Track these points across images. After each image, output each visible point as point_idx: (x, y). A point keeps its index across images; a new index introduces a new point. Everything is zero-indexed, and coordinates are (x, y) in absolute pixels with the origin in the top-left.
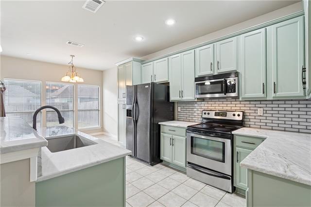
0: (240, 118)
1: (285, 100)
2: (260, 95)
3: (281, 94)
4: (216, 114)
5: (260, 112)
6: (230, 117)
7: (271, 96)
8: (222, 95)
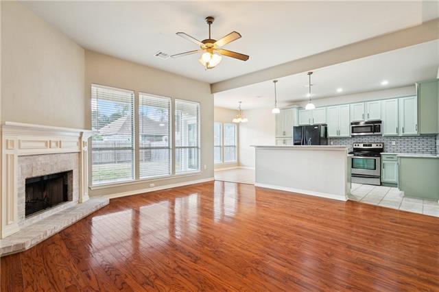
0: (381, 147)
1: (408, 137)
2: (395, 133)
3: (407, 133)
4: (364, 145)
5: (394, 143)
6: (374, 146)
7: (401, 134)
8: (372, 134)
